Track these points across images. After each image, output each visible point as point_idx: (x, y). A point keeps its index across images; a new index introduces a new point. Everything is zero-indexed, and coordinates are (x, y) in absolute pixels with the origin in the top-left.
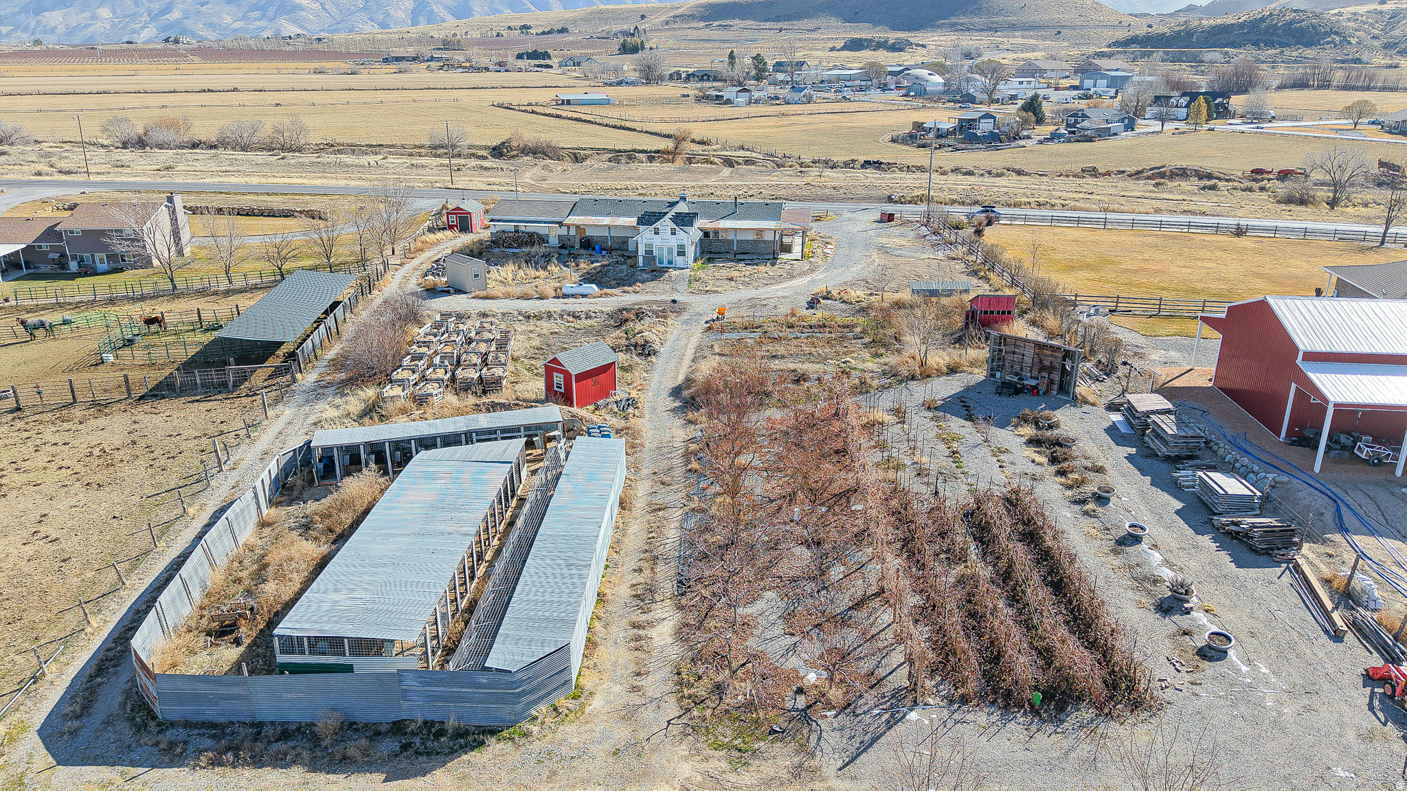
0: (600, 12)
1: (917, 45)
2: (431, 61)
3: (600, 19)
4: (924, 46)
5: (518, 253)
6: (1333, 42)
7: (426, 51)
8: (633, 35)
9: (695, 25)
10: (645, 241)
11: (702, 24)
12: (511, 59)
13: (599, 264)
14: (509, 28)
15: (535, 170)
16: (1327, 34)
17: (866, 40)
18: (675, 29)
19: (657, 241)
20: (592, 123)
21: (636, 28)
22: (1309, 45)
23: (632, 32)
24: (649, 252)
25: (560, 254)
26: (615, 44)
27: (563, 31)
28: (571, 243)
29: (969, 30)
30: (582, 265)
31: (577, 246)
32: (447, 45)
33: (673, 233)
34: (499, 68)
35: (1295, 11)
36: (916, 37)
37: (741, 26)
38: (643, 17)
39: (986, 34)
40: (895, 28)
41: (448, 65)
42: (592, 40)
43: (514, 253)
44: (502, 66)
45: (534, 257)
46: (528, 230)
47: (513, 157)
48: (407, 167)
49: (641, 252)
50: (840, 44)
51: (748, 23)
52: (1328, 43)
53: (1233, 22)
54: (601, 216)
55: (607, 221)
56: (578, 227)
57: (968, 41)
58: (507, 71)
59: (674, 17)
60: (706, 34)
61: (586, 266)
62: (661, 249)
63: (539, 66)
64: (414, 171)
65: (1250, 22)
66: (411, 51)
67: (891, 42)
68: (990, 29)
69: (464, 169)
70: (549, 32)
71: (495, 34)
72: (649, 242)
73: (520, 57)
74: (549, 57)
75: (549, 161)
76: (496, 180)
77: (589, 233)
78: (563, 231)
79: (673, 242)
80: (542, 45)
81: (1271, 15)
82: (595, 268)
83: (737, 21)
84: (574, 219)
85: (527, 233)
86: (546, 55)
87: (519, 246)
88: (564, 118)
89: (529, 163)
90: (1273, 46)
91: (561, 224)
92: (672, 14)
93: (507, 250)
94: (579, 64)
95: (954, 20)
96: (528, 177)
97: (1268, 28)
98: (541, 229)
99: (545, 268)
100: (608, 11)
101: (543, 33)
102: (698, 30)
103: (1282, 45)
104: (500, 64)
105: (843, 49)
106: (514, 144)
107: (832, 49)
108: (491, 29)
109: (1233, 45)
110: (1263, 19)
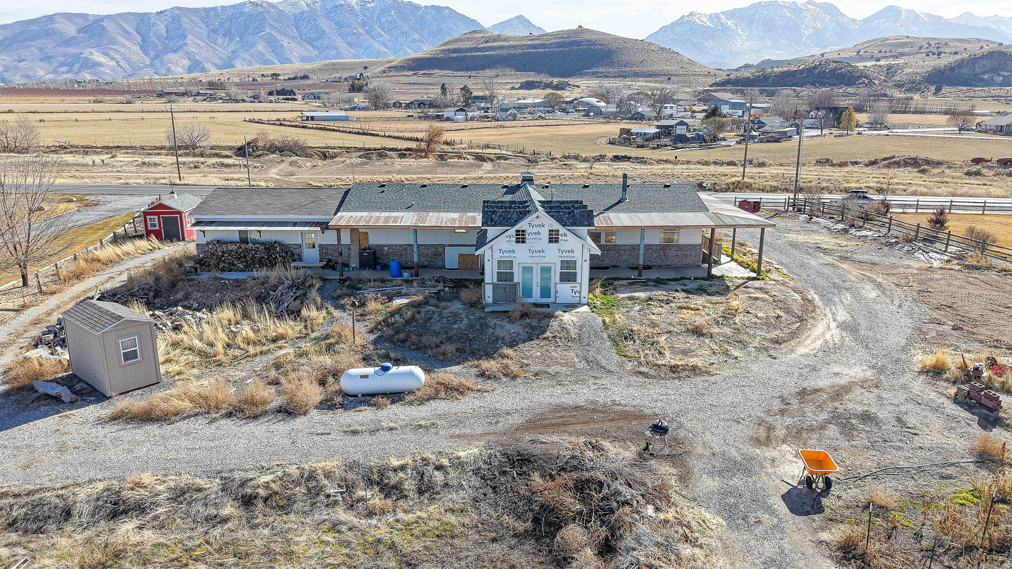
0: (333, 64)
1: (573, 86)
2: (198, 96)
3: (333, 69)
4: (578, 87)
5: (244, 281)
6: (864, 83)
7: (195, 90)
8: (359, 79)
9: (406, 73)
10: (497, 256)
11: (411, 73)
12: (263, 94)
13: (405, 301)
14: (262, 75)
15: (282, 166)
16: (859, 77)
17: (537, 82)
18: (391, 76)
19: (521, 255)
20: (336, 131)
21: (361, 74)
22: (849, 84)
23: (358, 77)
24: (505, 277)
25: (325, 280)
26: (346, 85)
27: (305, 77)
28: (344, 259)
29: (606, 77)
30: (372, 306)
31: (354, 263)
32: (212, 85)
33: (554, 238)
34: (253, 100)
35: (835, 62)
36: (571, 81)
37: (441, 74)
38: (366, 68)
39: (619, 79)
40: (553, 75)
41: (212, 98)
42: (327, 84)
43: (236, 281)
44: (256, 98)
45: (275, 288)
46: (264, 238)
47: (259, 156)
48: (137, 166)
49: (490, 275)
50: (517, 86)
51: (445, 72)
52: (861, 83)
53: (795, 69)
54: (398, 211)
55: (408, 218)
56: (354, 230)
57: (608, 83)
58: (260, 102)
59: (389, 68)
60: (414, 79)
61: (379, 306)
62: (528, 270)
63: (286, 99)
64: (145, 169)
65: (807, 69)
66: (182, 89)
67: (555, 83)
68: (620, 76)
69: (202, 166)
70: (294, 78)
71: (251, 79)
72: (506, 257)
73: (271, 93)
74: (294, 94)
75: (296, 158)
76: (236, 176)
77: (374, 240)
78: (330, 238)
79: (553, 256)
80: (288, 86)
81: (820, 64)
82: (398, 311)
83: (436, 71)
84: (345, 218)
85: (262, 244)
86: (292, 92)
87: (248, 268)
88: (310, 128)
89: (276, 159)
90: (825, 86)
91: (324, 226)
92: (388, 66)
93: (226, 275)
94: (319, 98)
95: (595, 70)
96: (273, 173)
97: (820, 73)
98: (288, 235)
99: (295, 314)
100: (338, 64)
101: (289, 79)
102: (409, 77)
103: (831, 85)
104: (254, 97)
105: (519, 88)
106: (260, 144)
107: (513, 88)
108: (249, 76)
109: (796, 85)
110: (815, 67)
